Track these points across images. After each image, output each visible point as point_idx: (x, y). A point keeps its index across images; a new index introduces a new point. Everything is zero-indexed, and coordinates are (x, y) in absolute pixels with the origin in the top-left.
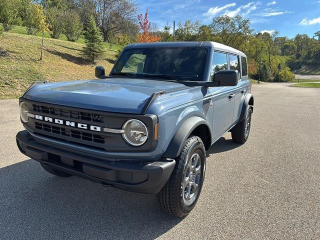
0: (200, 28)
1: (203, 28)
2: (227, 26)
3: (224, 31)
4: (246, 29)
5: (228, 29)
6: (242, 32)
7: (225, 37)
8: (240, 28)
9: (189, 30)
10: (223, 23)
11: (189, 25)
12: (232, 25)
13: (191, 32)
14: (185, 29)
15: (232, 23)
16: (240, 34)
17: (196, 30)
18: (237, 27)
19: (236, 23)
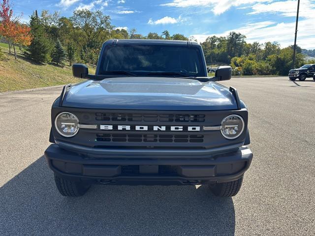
0: (60, 20)
1: (63, 19)
2: (90, 21)
3: (87, 25)
4: (108, 24)
5: (90, 23)
6: (104, 27)
7: (88, 31)
8: (102, 23)
9: (47, 21)
10: (84, 17)
11: (46, 16)
12: (94, 20)
13: (50, 23)
14: (42, 19)
15: (94, 18)
16: (102, 29)
17: (56, 21)
18: (99, 21)
19: (97, 18)
